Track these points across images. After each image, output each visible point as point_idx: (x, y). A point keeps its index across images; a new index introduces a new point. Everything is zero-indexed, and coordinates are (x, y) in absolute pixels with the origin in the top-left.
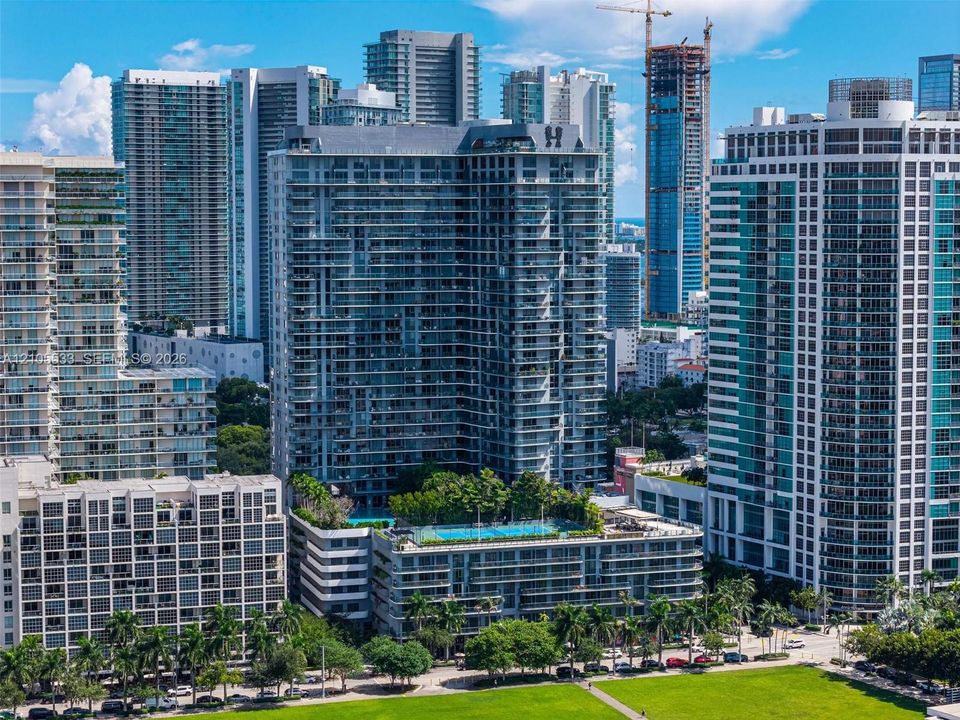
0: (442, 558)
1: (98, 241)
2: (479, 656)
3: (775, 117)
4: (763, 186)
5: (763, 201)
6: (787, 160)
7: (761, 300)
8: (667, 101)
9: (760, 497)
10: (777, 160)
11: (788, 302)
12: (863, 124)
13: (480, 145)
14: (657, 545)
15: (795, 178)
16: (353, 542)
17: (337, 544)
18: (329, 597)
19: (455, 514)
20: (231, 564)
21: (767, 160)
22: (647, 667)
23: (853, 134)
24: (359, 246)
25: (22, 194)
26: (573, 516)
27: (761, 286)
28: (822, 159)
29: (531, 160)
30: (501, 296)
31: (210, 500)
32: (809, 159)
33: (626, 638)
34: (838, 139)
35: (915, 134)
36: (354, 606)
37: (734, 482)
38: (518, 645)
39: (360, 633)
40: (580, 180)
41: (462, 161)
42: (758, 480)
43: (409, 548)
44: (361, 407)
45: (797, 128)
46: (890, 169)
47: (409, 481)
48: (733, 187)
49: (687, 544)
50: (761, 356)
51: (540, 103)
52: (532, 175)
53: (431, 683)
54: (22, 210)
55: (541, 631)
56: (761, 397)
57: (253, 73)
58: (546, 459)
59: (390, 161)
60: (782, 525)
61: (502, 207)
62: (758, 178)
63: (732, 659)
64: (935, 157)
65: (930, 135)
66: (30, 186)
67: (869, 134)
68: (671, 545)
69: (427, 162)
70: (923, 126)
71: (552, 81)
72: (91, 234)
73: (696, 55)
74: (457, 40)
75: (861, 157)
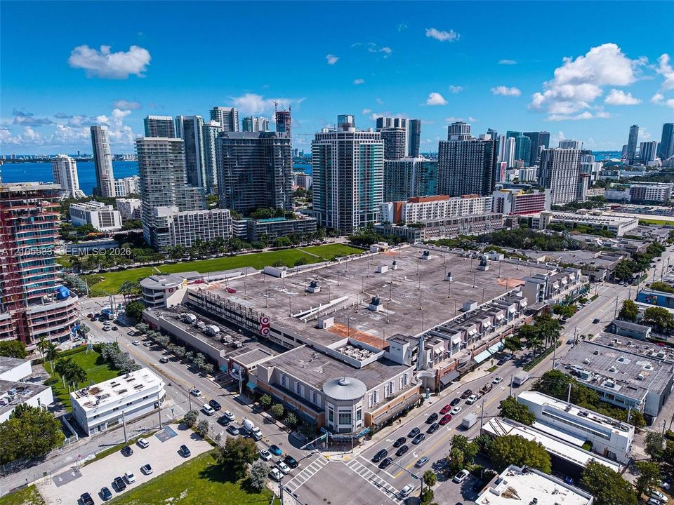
0: (264, 225)
1: (178, 158)
2: (275, 244)
3: (326, 131)
4: (324, 146)
5: (324, 149)
6: (330, 140)
7: (325, 171)
8: (281, 125)
9: (325, 212)
10: (327, 140)
11: (330, 171)
12: (345, 132)
13: (264, 137)
14: (307, 221)
15: (331, 144)
16: (243, 223)
17: (240, 224)
18: (239, 235)
19: (266, 217)
20: (220, 228)
21: (325, 140)
22: (308, 245)
23: (343, 135)
24: (238, 159)
25: (164, 147)
26: (290, 216)
27: (324, 167)
28: (337, 140)
29: (276, 140)
30: (271, 170)
31: (215, 214)
32: (334, 140)
33: (304, 239)
34: (341, 136)
35: (356, 135)
36: (244, 236)
37: (319, 209)
38: (283, 242)
39: (249, 241)
40: (286, 144)
41: (259, 140)
42: (325, 208)
43: (258, 224)
44: (240, 195)
45: (331, 133)
46: (351, 142)
47: (253, 210)
48: (318, 146)
49: (314, 221)
50: (325, 182)
51: (252, 125)
52: (276, 143)
53: (265, 250)
54: (164, 151)
55: (287, 239)
56: (325, 191)
57: (182, 117)
58: (282, 205)
59: (244, 140)
60: (330, 217)
61: (270, 150)
62: (323, 144)
63: (325, 243)
64: (360, 140)
65: (359, 135)
66: (165, 145)
67: (347, 135)
68: (310, 221)
69: (252, 140)
70: (357, 133)
71: (254, 120)
72: (176, 156)
73: (288, 114)
74: (233, 109)
75: (345, 140)
